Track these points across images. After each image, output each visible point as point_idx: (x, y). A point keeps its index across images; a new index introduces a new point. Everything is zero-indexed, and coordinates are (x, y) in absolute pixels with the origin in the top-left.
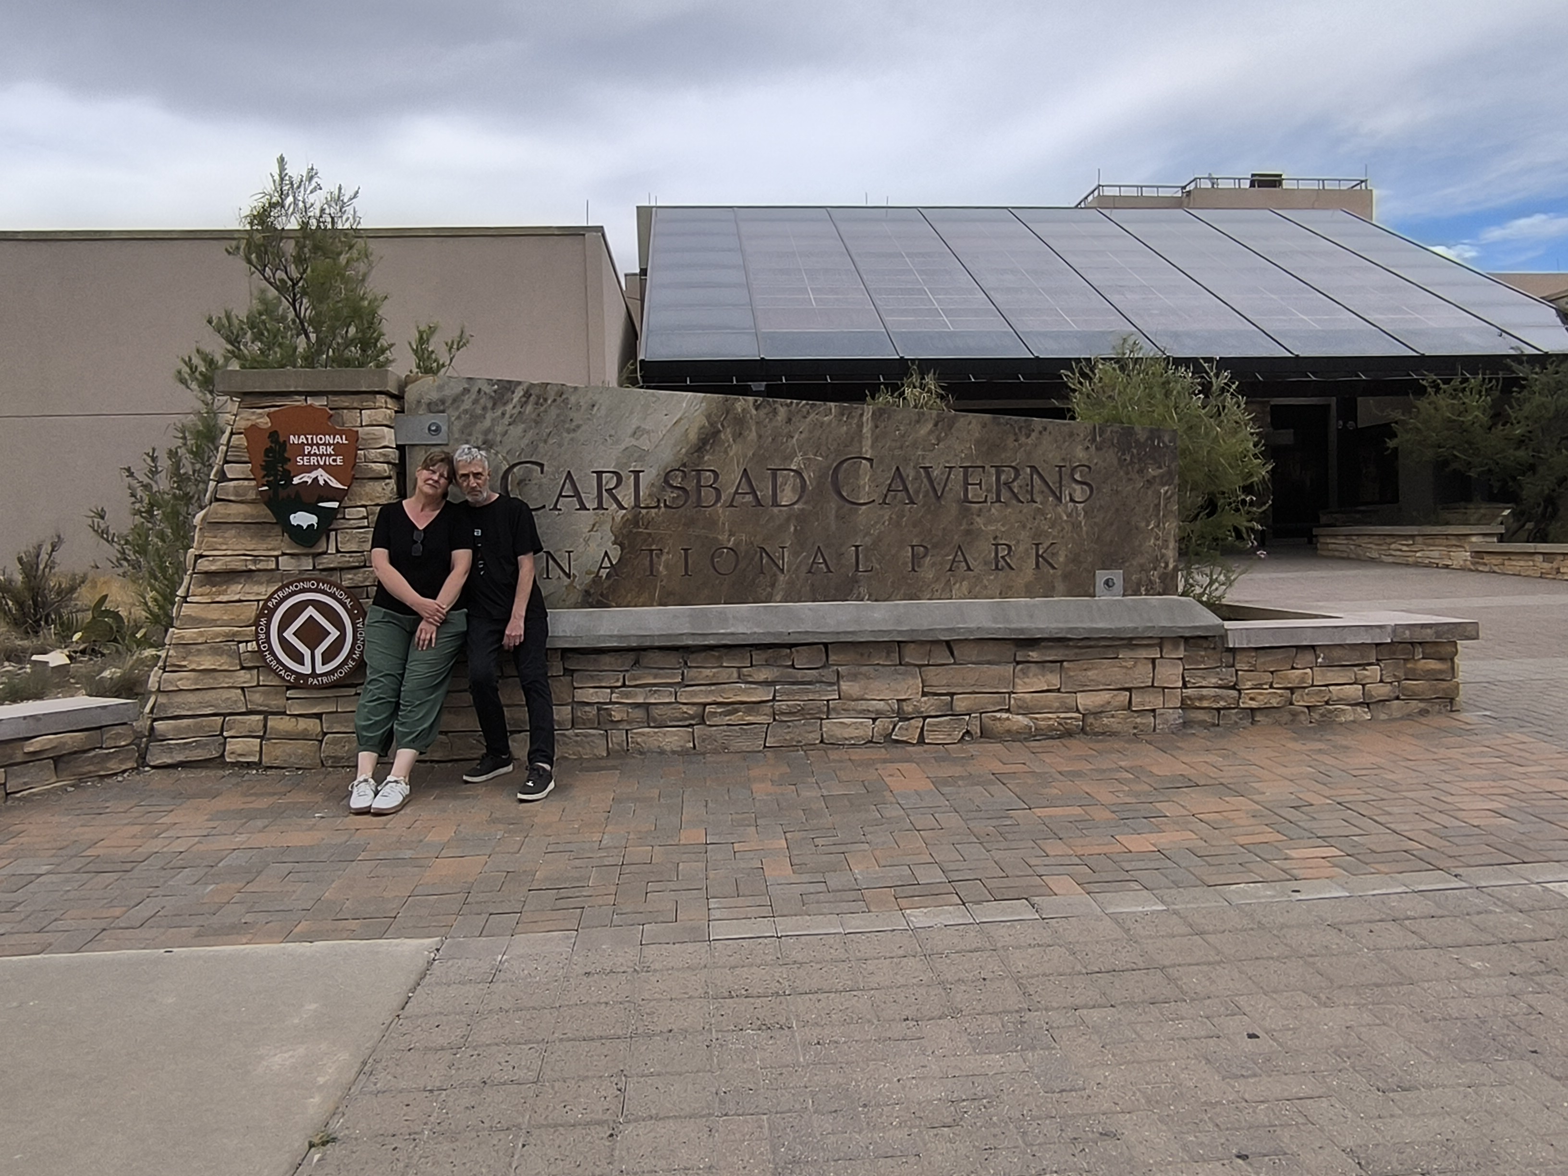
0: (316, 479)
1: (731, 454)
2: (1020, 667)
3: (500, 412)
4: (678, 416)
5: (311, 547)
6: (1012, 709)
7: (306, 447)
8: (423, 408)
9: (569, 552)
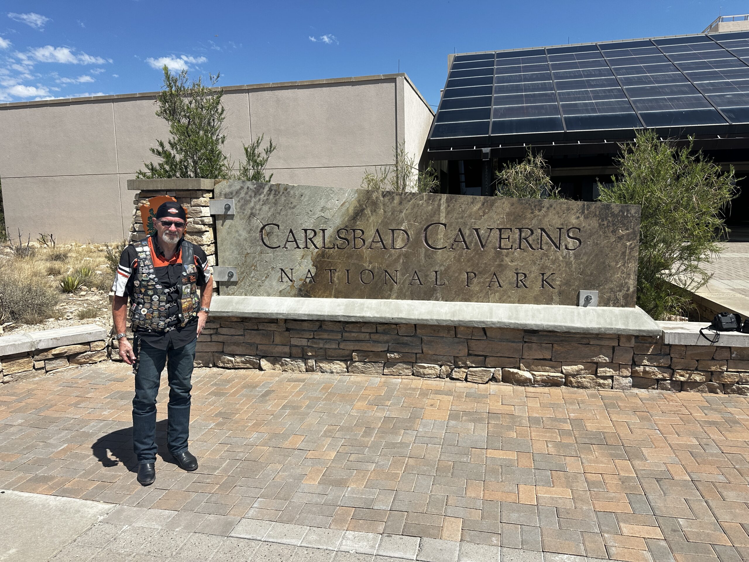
1: (370, 221)
2: (526, 345)
4: (343, 201)
6: (521, 367)
8: (223, 196)
9: (292, 269)
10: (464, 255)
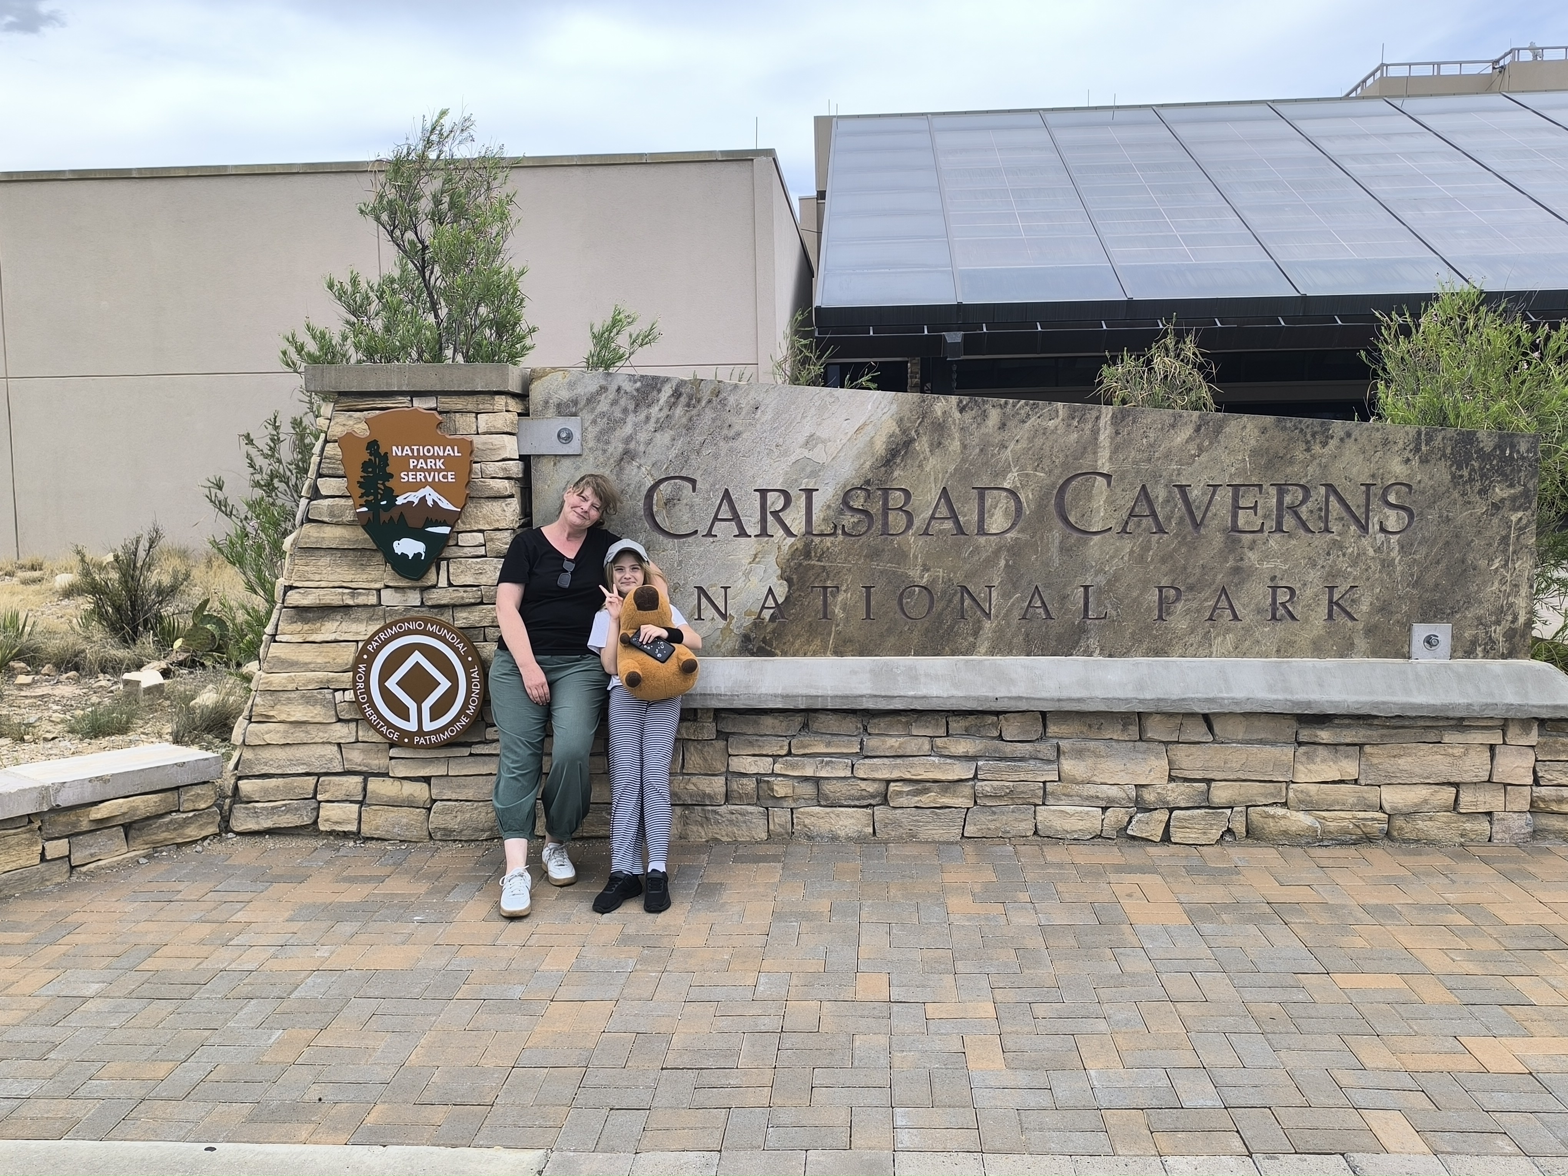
0: (423, 499)
1: (928, 469)
2: (1303, 749)
3: (642, 417)
4: (861, 422)
5: (417, 580)
6: (1290, 803)
7: (411, 461)
8: (552, 410)
9: (726, 588)
10: (1154, 546)
